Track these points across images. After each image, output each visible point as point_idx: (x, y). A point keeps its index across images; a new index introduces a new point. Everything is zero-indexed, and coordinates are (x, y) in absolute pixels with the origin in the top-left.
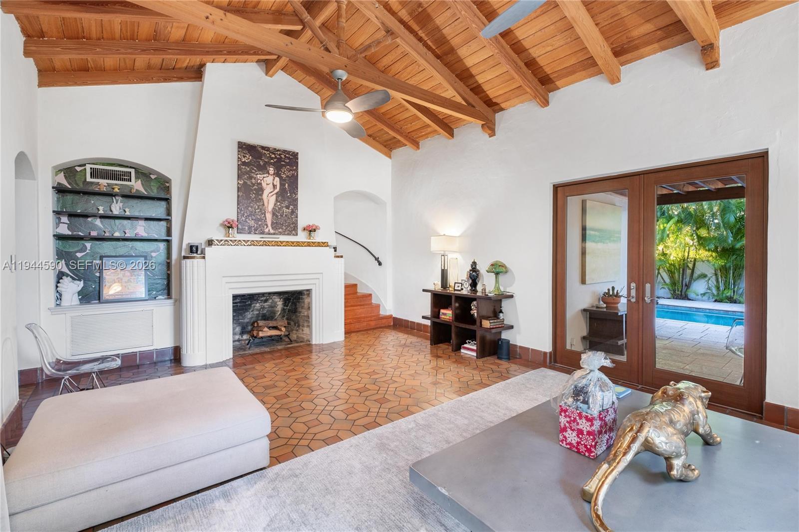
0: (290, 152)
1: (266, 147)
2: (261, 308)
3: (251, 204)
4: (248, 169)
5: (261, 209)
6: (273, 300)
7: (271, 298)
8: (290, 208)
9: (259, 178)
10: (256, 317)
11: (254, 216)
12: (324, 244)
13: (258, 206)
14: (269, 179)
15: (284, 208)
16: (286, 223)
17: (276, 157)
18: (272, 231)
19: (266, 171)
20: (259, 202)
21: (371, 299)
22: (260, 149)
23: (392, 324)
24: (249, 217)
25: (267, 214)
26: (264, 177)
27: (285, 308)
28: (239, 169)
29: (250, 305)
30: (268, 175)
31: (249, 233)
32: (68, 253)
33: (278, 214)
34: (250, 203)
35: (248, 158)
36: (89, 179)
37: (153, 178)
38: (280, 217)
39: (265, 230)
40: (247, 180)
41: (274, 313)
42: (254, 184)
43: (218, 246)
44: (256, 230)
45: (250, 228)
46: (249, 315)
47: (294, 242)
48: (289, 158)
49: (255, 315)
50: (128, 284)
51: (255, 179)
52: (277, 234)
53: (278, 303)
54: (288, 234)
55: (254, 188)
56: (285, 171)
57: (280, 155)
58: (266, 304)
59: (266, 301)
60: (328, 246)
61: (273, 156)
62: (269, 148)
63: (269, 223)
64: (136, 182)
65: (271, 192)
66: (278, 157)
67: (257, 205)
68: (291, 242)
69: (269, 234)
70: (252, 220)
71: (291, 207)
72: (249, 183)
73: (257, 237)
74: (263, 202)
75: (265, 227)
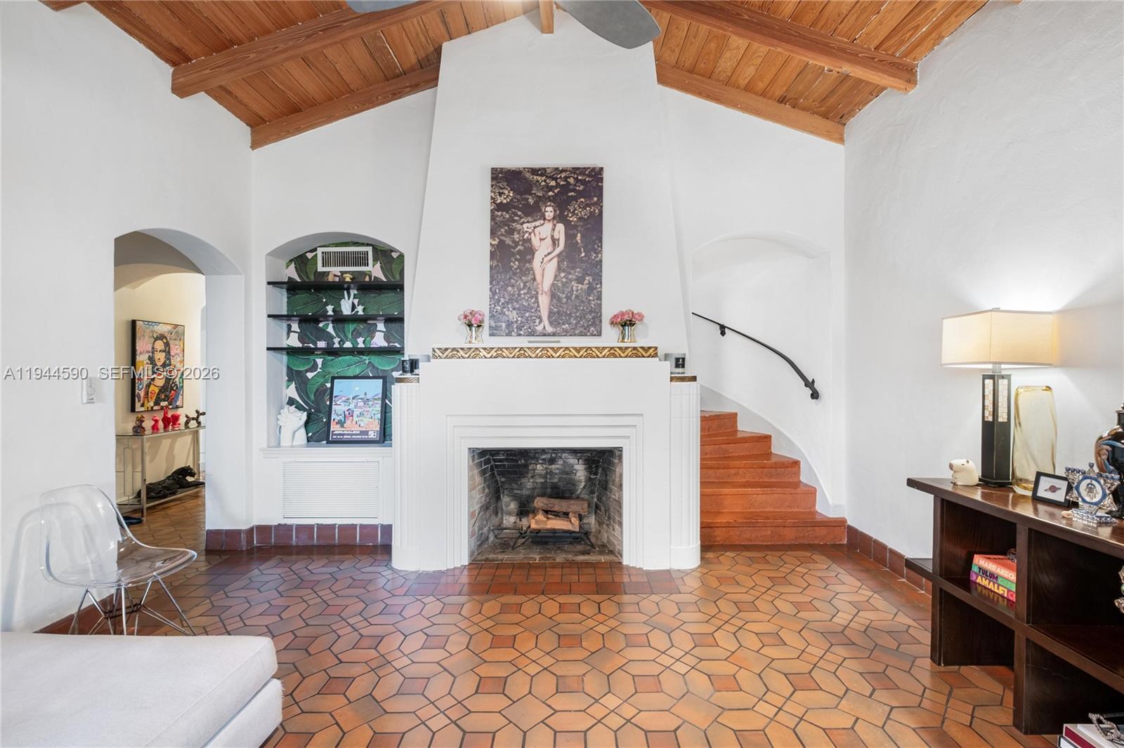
0: (585, 169)
1: (540, 169)
2: (547, 473)
3: (512, 281)
4: (507, 216)
5: (529, 288)
6: (564, 462)
7: (561, 458)
8: (586, 282)
9: (526, 229)
10: (542, 488)
11: (516, 301)
12: (649, 352)
13: (525, 283)
14: (545, 229)
15: (573, 283)
16: (577, 310)
17: (558, 185)
18: (550, 329)
19: (539, 214)
20: (525, 275)
21: (798, 473)
22: (528, 175)
23: (845, 542)
24: (508, 304)
25: (540, 297)
26: (535, 227)
27: (593, 477)
28: (493, 218)
29: (526, 466)
30: (542, 222)
31: (507, 335)
32: (299, 372)
33: (561, 295)
34: (510, 278)
35: (508, 195)
36: (320, 269)
37: (395, 257)
38: (565, 300)
39: (537, 328)
40: (505, 236)
41: (573, 483)
42: (518, 242)
43: (441, 360)
44: (519, 328)
45: (509, 324)
46: (529, 483)
47: (581, 348)
48: (583, 182)
49: (539, 485)
50: (360, 418)
51: (519, 233)
52: (559, 335)
53: (577, 467)
54: (581, 334)
55: (517, 249)
56: (575, 210)
57: (566, 178)
58: (553, 466)
59: (552, 461)
60: (656, 355)
61: (553, 183)
62: (545, 169)
63: (544, 313)
64: (374, 266)
65: (549, 254)
66: (562, 183)
67: (522, 280)
68: (575, 349)
69: (545, 335)
70: (514, 309)
71: (587, 278)
72: (508, 241)
73: (523, 342)
74: (534, 274)
75: (538, 321)
